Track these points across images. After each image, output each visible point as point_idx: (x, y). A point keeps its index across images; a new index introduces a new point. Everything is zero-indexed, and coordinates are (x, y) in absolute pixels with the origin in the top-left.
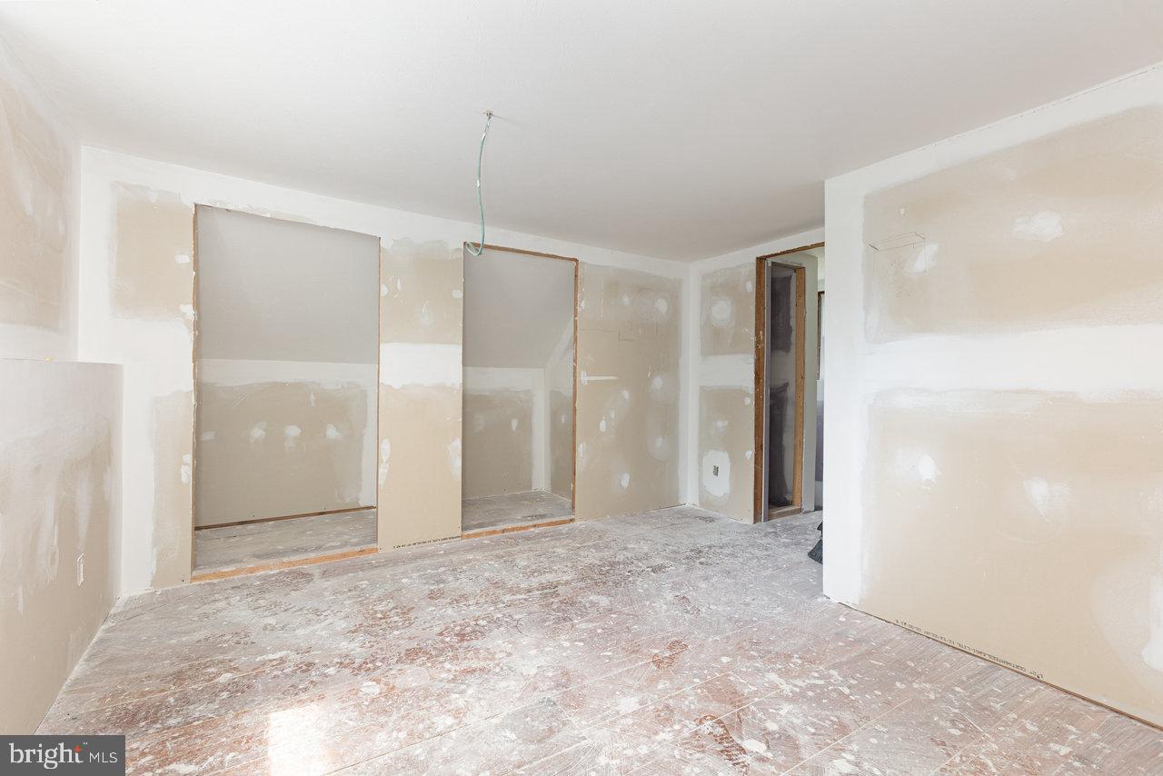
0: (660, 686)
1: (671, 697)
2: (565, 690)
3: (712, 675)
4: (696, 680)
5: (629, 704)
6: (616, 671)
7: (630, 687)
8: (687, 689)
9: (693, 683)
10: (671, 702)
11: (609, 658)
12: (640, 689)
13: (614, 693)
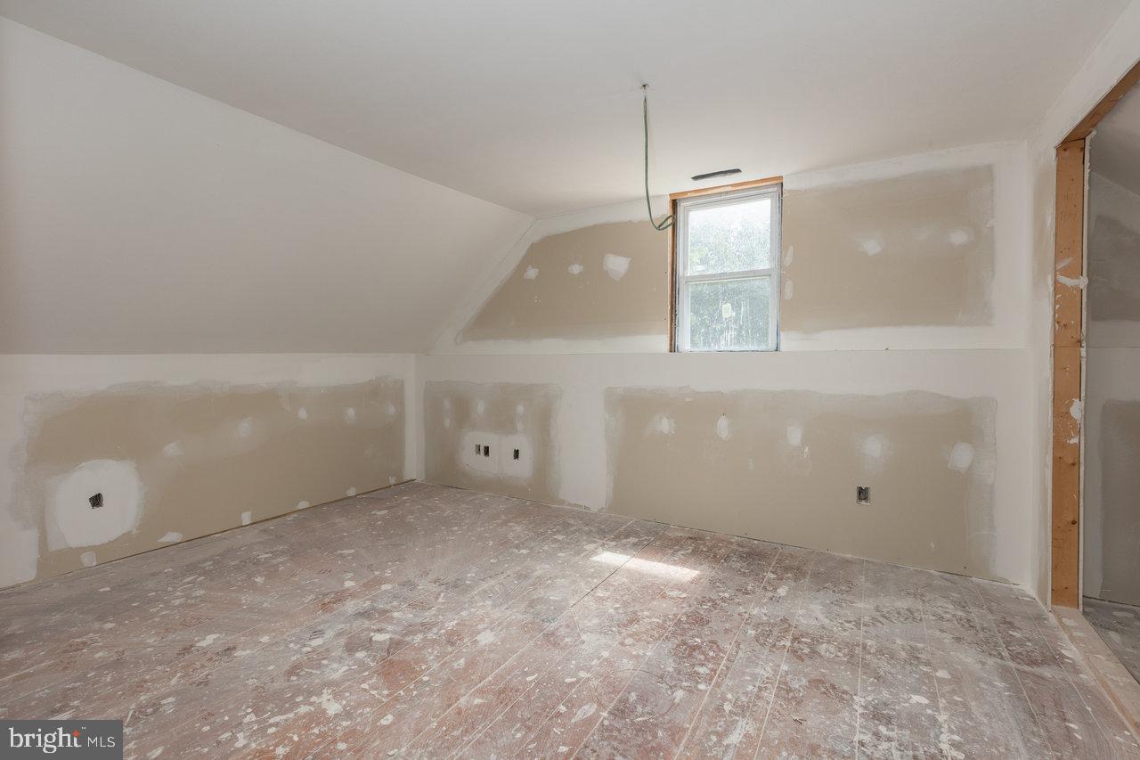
0: (462, 661)
1: (451, 653)
2: (545, 632)
3: (408, 690)
4: (426, 679)
5: (486, 638)
6: (511, 661)
7: (491, 651)
8: (435, 666)
9: (430, 675)
10: (450, 649)
11: (527, 674)
12: (481, 652)
13: (502, 642)
